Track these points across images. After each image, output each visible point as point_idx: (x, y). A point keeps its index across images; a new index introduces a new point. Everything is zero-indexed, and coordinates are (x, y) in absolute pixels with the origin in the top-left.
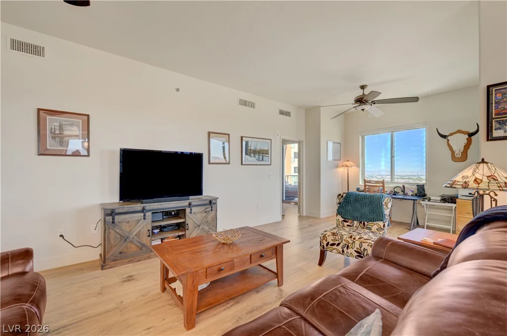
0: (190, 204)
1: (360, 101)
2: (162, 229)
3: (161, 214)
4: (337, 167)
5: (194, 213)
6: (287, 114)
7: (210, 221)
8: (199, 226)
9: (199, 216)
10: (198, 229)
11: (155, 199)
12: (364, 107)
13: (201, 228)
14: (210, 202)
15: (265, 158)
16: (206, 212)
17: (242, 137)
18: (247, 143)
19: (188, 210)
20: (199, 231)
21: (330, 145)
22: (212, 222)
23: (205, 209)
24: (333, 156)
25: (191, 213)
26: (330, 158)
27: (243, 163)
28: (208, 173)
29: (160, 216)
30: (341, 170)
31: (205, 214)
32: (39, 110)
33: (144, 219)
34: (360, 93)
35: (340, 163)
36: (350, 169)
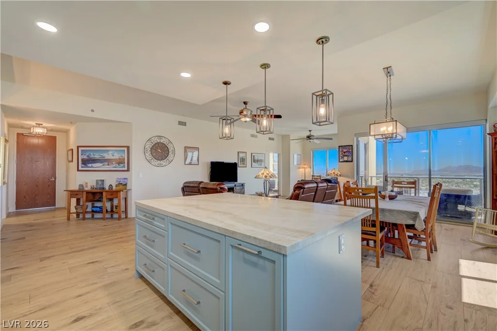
0: (235, 185)
1: (309, 137)
4: (299, 168)
5: (237, 189)
6: (273, 139)
12: (310, 140)
14: (242, 185)
15: (262, 164)
17: (252, 154)
18: (254, 156)
19: (235, 188)
21: (295, 156)
23: (240, 188)
24: (297, 162)
26: (295, 163)
27: (252, 167)
28: (240, 171)
30: (302, 170)
31: (240, 190)
32: (185, 147)
34: (308, 134)
35: (301, 166)
36: (306, 170)
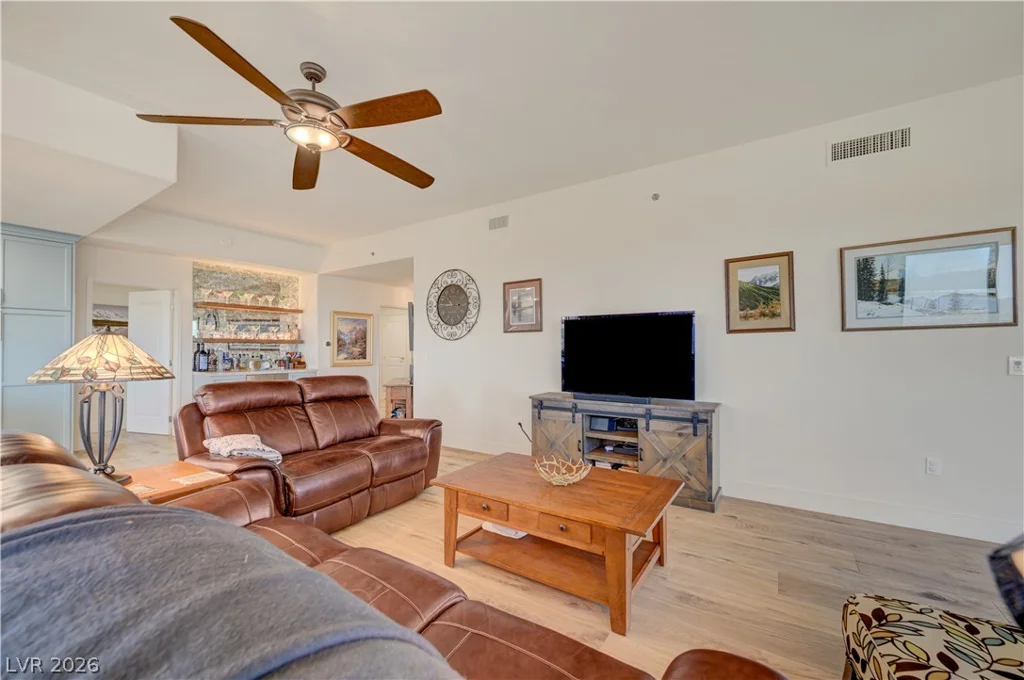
0: (650, 413)
2: (600, 445)
3: (607, 420)
5: (654, 432)
7: (691, 456)
8: (665, 460)
9: (665, 439)
10: (663, 466)
11: (593, 395)
13: (668, 465)
14: (694, 416)
16: (680, 435)
19: (641, 423)
20: (664, 470)
22: (698, 462)
23: (678, 429)
25: (648, 430)
27: (848, 326)
29: (604, 424)
31: (678, 440)
33: (574, 422)
